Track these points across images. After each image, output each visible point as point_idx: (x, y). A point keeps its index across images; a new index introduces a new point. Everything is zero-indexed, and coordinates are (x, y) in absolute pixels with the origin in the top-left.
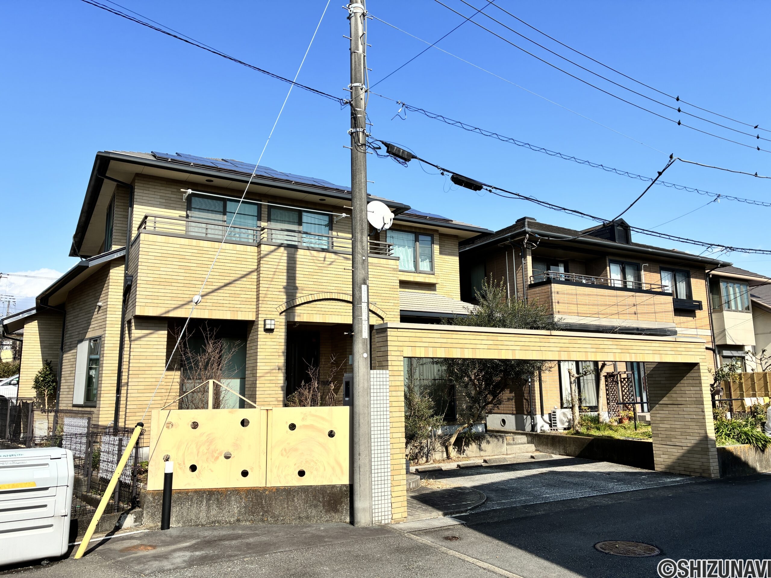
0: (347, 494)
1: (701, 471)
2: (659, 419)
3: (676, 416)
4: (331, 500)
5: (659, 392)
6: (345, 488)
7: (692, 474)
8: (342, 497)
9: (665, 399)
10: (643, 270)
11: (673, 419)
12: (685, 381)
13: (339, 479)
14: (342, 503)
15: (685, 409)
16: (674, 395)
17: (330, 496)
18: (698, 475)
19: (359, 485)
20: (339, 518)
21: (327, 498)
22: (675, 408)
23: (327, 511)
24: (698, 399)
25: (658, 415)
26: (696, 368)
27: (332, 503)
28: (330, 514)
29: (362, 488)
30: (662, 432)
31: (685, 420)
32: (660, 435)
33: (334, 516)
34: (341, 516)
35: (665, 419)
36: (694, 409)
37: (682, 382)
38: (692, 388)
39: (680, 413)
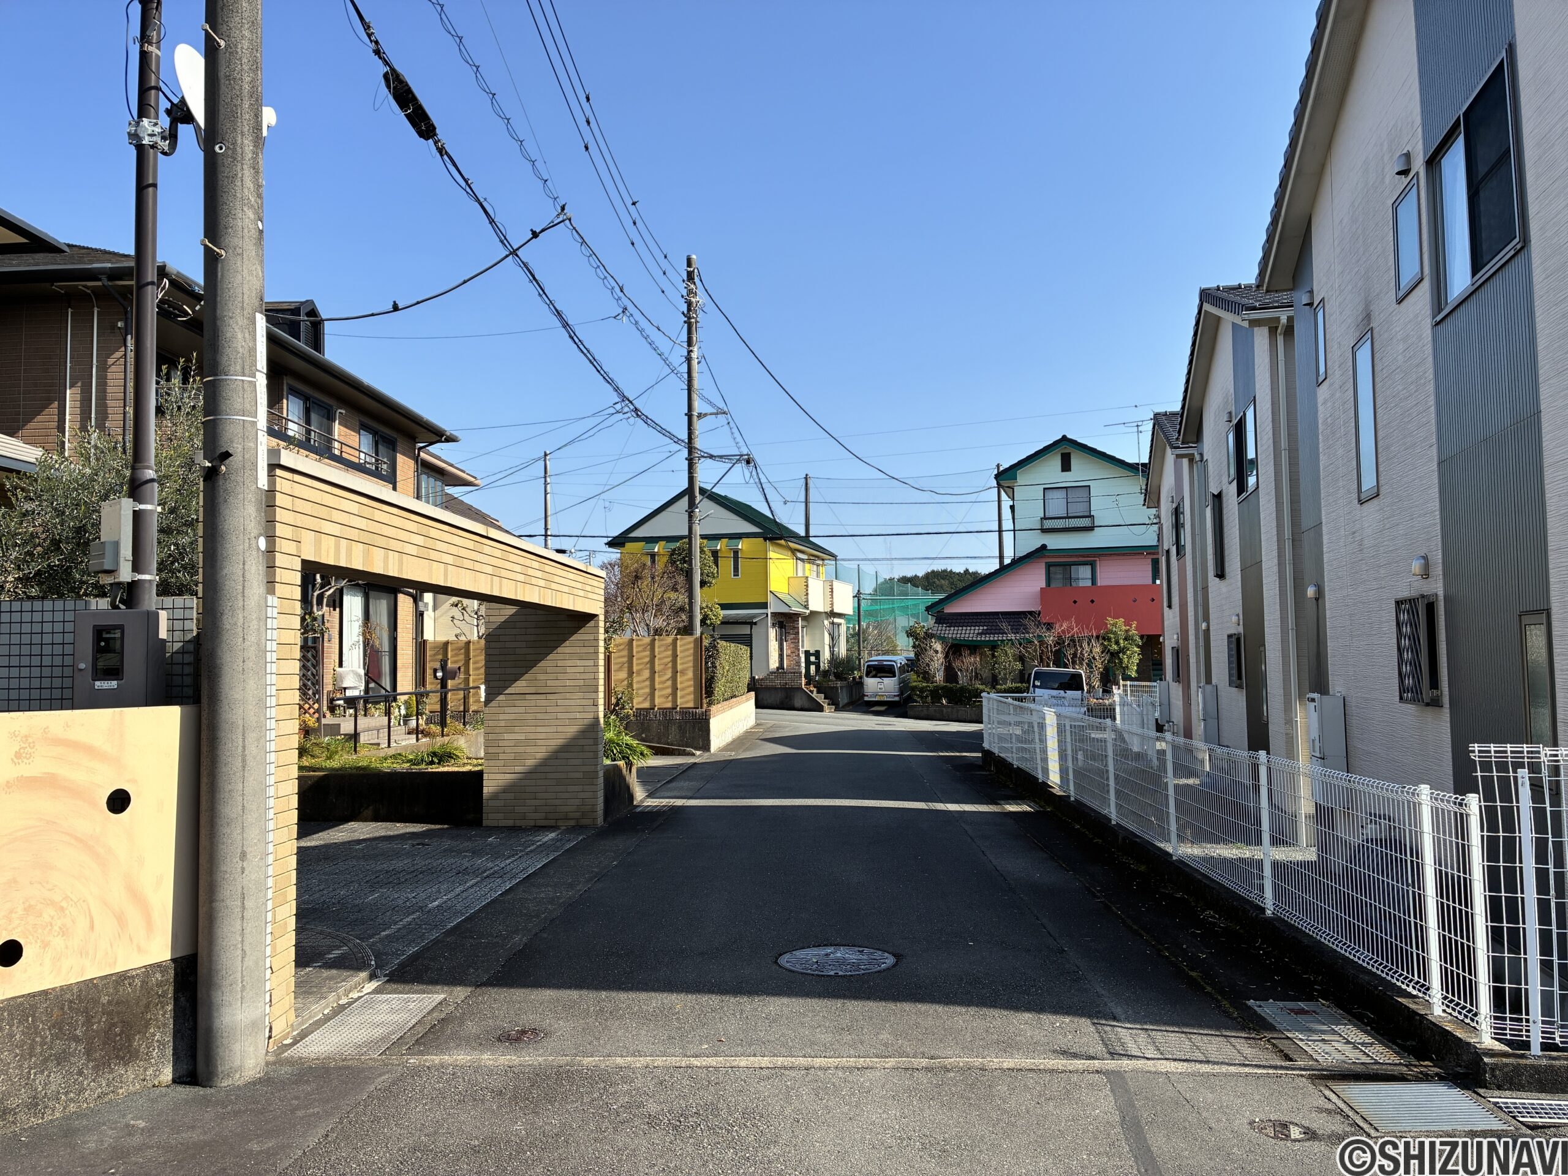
0: (165, 993)
1: (578, 815)
2: (503, 724)
3: (539, 716)
4: (114, 1025)
5: (508, 671)
6: (158, 976)
7: (560, 823)
8: (147, 1006)
9: (518, 683)
10: (337, 422)
11: (534, 722)
12: (565, 649)
13: (139, 949)
14: (147, 1026)
15: (560, 702)
16: (541, 677)
17: (110, 1014)
18: (572, 823)
19: (239, 952)
20: (137, 1075)
21: (99, 1022)
22: (541, 701)
23: (102, 1066)
24: (588, 682)
25: (502, 717)
26: (592, 623)
27: (116, 1035)
28: (111, 1071)
29: (249, 962)
30: (508, 750)
31: (558, 722)
32: (501, 756)
33: (121, 1076)
34: (145, 1070)
35: (517, 723)
36: (579, 702)
37: (559, 650)
38: (579, 663)
39: (549, 709)
